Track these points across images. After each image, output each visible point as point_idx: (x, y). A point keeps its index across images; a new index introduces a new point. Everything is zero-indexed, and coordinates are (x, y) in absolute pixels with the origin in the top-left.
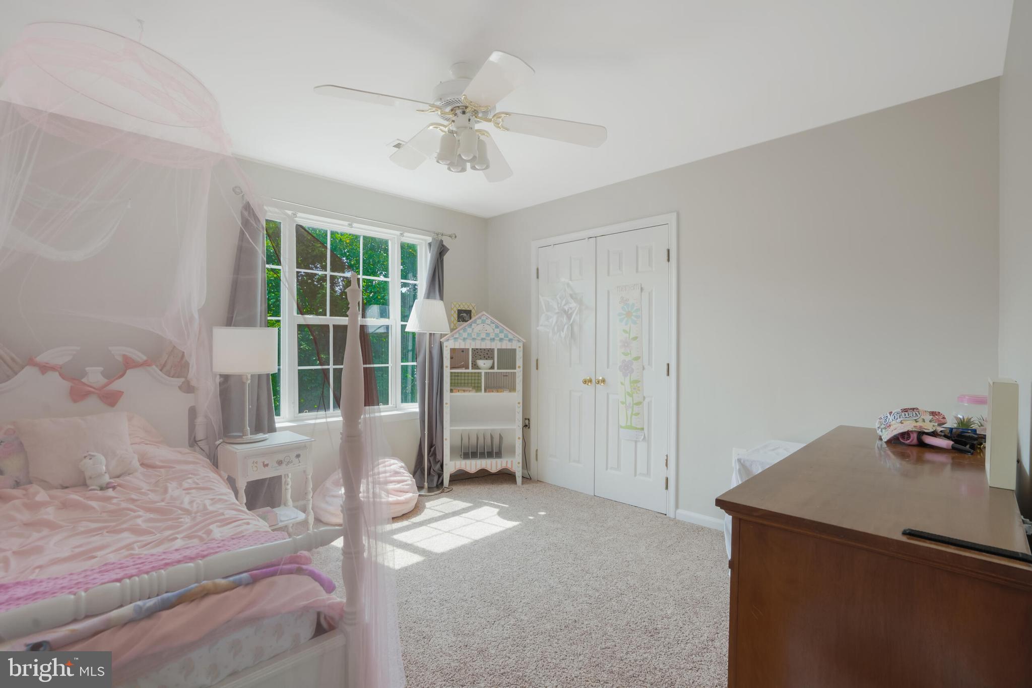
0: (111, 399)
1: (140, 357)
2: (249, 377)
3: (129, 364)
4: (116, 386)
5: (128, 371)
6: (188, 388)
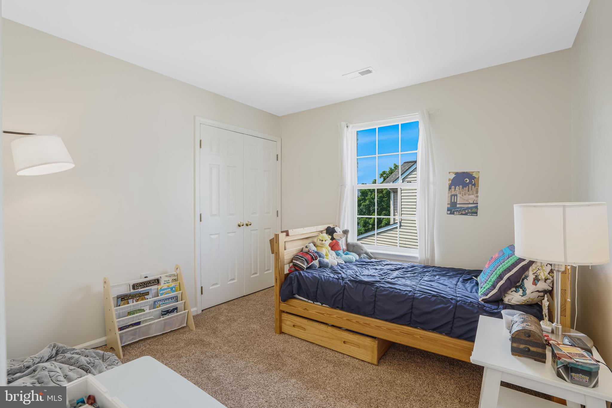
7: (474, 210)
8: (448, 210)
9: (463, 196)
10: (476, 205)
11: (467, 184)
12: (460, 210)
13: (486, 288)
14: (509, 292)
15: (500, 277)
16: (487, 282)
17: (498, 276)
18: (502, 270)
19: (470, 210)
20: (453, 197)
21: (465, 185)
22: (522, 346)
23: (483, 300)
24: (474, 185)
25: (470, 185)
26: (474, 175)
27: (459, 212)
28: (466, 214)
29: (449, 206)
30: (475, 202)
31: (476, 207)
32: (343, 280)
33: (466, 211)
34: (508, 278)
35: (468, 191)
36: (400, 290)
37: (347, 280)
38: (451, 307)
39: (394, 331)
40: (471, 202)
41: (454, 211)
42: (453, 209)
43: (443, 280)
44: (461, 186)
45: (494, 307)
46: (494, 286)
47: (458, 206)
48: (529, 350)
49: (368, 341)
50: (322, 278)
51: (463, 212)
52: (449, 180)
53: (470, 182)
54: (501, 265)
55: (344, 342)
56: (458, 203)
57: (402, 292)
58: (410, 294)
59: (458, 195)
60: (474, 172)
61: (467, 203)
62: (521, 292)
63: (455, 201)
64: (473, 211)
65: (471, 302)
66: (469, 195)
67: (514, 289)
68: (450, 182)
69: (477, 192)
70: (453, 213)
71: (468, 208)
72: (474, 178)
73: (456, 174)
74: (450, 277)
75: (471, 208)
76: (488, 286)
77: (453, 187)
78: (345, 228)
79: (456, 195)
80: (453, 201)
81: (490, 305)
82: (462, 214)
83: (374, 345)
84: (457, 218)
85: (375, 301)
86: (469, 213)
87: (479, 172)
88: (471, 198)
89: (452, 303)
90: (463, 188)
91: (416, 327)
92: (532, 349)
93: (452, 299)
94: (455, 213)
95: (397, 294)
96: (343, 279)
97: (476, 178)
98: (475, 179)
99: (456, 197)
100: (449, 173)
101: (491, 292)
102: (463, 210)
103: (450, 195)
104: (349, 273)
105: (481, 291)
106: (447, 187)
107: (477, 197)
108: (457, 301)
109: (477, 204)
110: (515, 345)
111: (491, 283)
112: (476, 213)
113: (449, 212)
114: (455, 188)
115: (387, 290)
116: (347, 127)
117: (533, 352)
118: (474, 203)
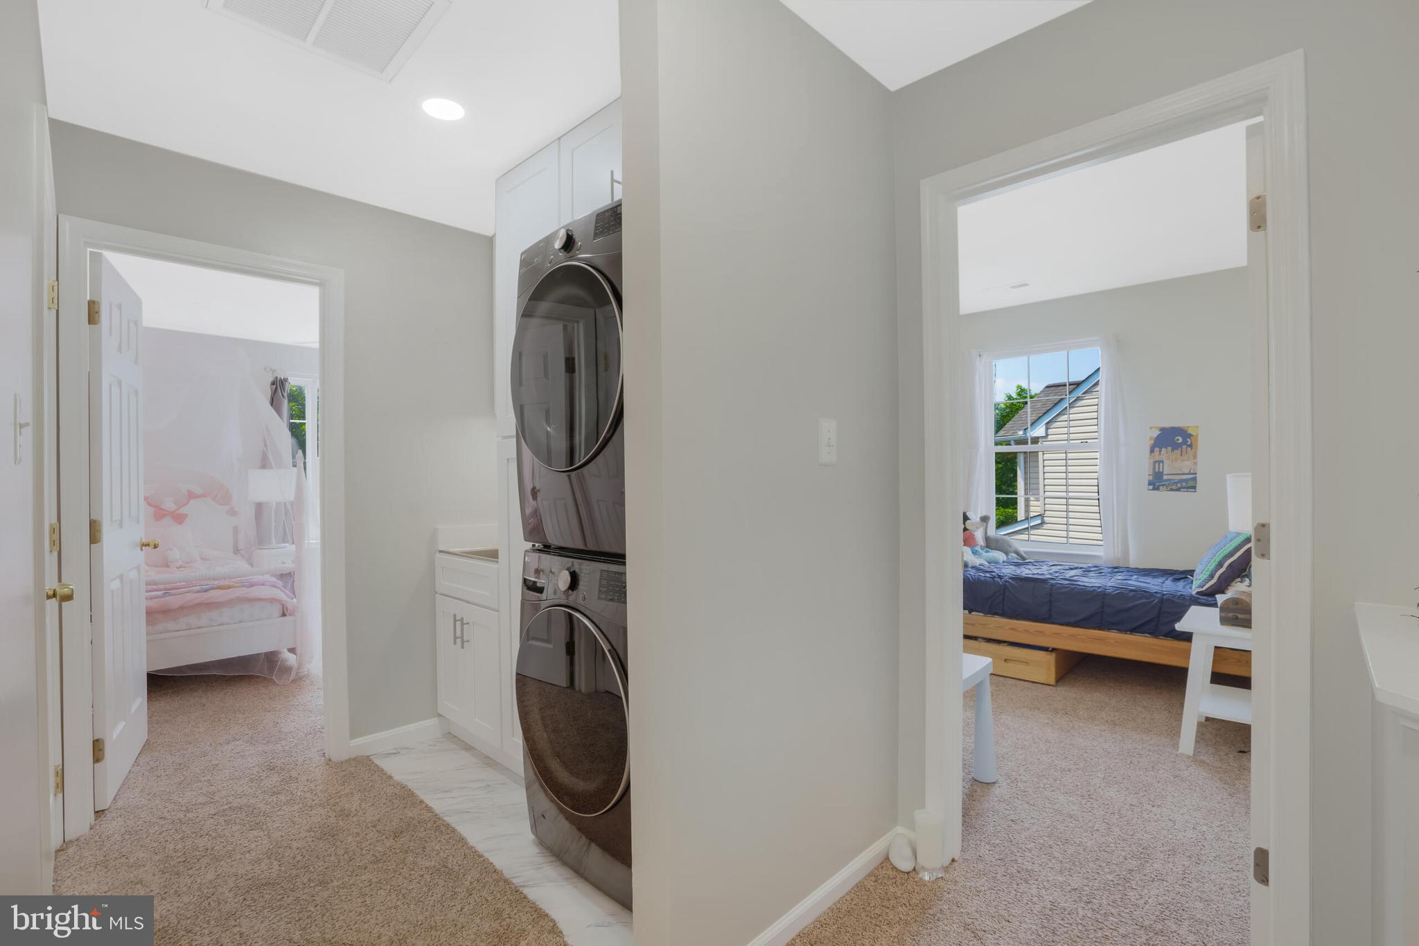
0: (179, 519)
1: (198, 491)
2: (274, 504)
3: (191, 496)
4: (183, 511)
5: (191, 502)
6: (233, 513)
7: (1191, 484)
8: (1149, 484)
9: (1172, 462)
10: (1194, 476)
11: (1180, 445)
12: (1169, 485)
13: (1202, 579)
14: (1233, 584)
15: (1220, 565)
16: (1204, 572)
17: (1217, 563)
18: (1222, 556)
19: (1184, 484)
20: (1157, 464)
21: (1176, 446)
22: (1231, 615)
23: (1198, 593)
24: (1191, 446)
25: (1184, 447)
26: (1190, 431)
27: (1167, 486)
28: (1178, 490)
29: (1151, 478)
30: (1192, 472)
31: (1195, 479)
32: (1001, 579)
33: (1179, 485)
34: (1230, 565)
35: (1182, 455)
36: (1085, 586)
37: (1006, 578)
38: (1157, 600)
39: (1079, 637)
40: (1187, 472)
41: (1159, 486)
42: (1157, 481)
43: (1149, 580)
44: (1169, 448)
45: (1210, 599)
46: (1212, 576)
47: (1165, 477)
48: (1237, 618)
49: (1041, 655)
50: (968, 578)
51: (1174, 487)
52: (1151, 439)
53: (1185, 442)
54: (1221, 551)
55: (1006, 660)
56: (1165, 473)
57: (1089, 589)
58: (1099, 590)
59: (1165, 461)
60: (1188, 427)
61: (1179, 472)
62: (1247, 581)
63: (1161, 470)
64: (1189, 485)
65: (1181, 595)
66: (1182, 461)
67: (1239, 579)
68: (1153, 442)
69: (1195, 457)
70: (1157, 489)
71: (1181, 481)
72: (1190, 436)
73: (1162, 429)
74: (1155, 577)
75: (1186, 481)
76: (1205, 577)
77: (1157, 449)
78: (984, 514)
79: (1162, 462)
80: (1157, 470)
81: (1205, 597)
82: (1172, 490)
83: (1050, 659)
84: (1164, 495)
85: (1050, 601)
86: (1183, 488)
87: (1198, 427)
88: (1185, 465)
89: (1156, 597)
90: (1173, 450)
91: (1109, 630)
92: (1240, 616)
93: (1156, 593)
94: (1161, 488)
95: (1081, 591)
96: (1000, 577)
97: (1192, 436)
98: (1192, 438)
99: (1161, 464)
100: (1151, 428)
101: (1207, 583)
102: (1174, 483)
103: (1152, 461)
104: (1009, 571)
105: (1196, 584)
106: (1148, 450)
107: (1195, 463)
108: (1164, 595)
109: (1195, 474)
110: (1223, 614)
111: (1208, 573)
112: (1194, 487)
113: (1151, 487)
114: (1160, 451)
115: (1067, 587)
116: (980, 356)
117: (1242, 619)
118: (1190, 474)
